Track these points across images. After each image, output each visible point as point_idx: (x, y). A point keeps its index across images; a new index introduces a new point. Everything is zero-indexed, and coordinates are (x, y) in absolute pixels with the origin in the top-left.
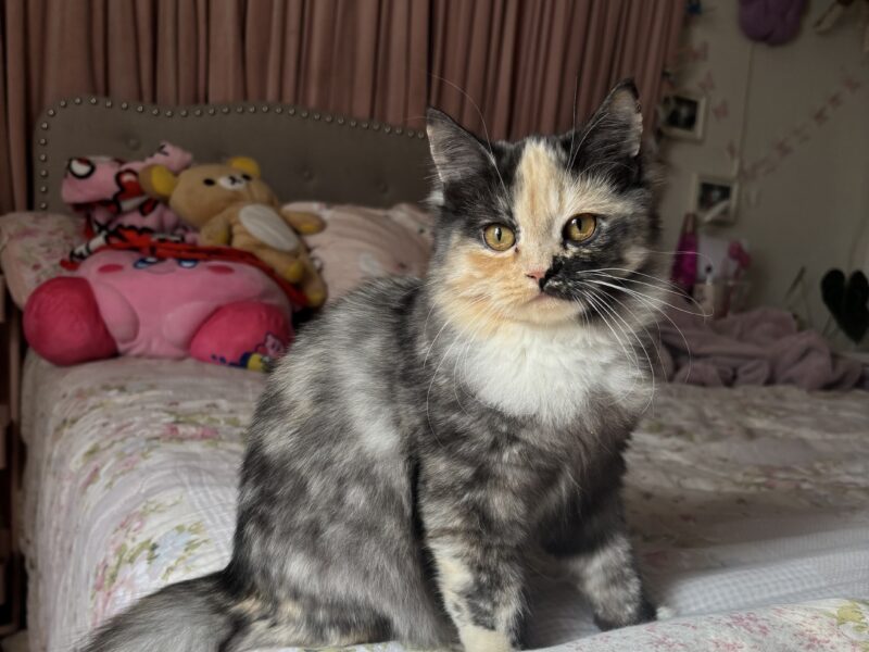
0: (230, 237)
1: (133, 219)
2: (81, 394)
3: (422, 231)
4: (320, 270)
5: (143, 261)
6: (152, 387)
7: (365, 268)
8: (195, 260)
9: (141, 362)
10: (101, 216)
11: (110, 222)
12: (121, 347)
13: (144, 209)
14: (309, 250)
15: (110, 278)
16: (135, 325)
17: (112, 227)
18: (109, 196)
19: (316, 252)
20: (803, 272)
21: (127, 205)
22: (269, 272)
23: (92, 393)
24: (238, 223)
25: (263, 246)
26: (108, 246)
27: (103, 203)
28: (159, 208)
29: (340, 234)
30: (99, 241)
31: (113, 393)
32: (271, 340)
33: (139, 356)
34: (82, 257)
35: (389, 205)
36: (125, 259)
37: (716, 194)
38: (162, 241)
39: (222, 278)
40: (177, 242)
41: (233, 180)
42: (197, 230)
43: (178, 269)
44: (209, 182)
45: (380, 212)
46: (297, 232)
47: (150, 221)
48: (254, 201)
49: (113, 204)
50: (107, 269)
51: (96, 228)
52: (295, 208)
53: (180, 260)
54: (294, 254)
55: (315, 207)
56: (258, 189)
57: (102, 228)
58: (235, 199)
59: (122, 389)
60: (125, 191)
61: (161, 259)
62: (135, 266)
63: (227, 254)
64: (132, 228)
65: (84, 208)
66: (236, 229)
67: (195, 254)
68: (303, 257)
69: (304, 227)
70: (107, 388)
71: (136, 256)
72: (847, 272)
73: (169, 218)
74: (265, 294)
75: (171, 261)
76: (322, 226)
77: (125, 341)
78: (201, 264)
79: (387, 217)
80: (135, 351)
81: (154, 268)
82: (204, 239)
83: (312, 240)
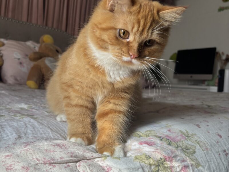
3: (35, 48)
4: (2, 56)
7: (15, 56)
19: (2, 52)
29: (9, 47)
55: (2, 40)
76: (3, 45)
79: (25, 44)
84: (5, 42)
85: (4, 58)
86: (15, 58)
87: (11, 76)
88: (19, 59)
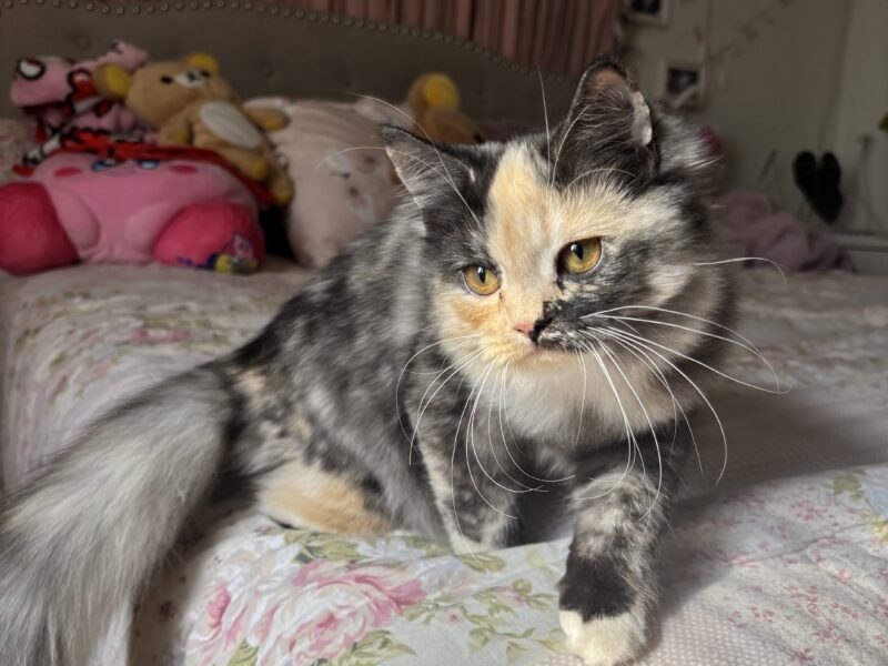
0: (191, 136)
1: (89, 121)
2: (42, 303)
4: (286, 167)
5: (101, 163)
6: (118, 292)
7: (333, 165)
8: (156, 161)
9: (104, 269)
10: (53, 119)
11: (63, 125)
12: (83, 254)
13: (100, 110)
14: (273, 147)
15: (66, 182)
16: (96, 229)
17: (66, 130)
18: (61, 97)
19: (281, 149)
20: (774, 154)
21: (81, 106)
22: (234, 170)
23: (54, 301)
24: (199, 121)
25: (225, 144)
26: (63, 148)
27: (55, 105)
28: (115, 109)
29: (305, 130)
30: (53, 144)
31: (77, 300)
32: (238, 240)
33: (102, 262)
34: (36, 162)
35: (353, 100)
36: (82, 161)
37: (684, 80)
38: (120, 142)
39: (184, 178)
40: (136, 143)
41: (192, 77)
42: (155, 129)
43: (138, 170)
44: (167, 80)
45: (345, 106)
46: (260, 129)
47: (106, 122)
48: (214, 98)
49: (66, 106)
50: (64, 172)
51: (49, 132)
52: (257, 104)
53: (141, 161)
54: (258, 152)
55: (277, 103)
56: (217, 85)
57: (55, 131)
58: (194, 97)
59: (86, 296)
60: (78, 91)
61: (120, 160)
62: (93, 168)
63: (188, 153)
64: (87, 130)
65: (34, 111)
66: (197, 128)
67: (156, 155)
68: (268, 155)
69: (268, 124)
70: (69, 295)
71: (93, 158)
72: (818, 153)
73: (126, 119)
74: (231, 193)
75: (130, 164)
76: (285, 122)
77: (86, 247)
78: (163, 166)
79: (352, 111)
80: (97, 257)
81: (113, 170)
82: (163, 139)
83: (276, 137)
85: (294, 172)
86: (333, 173)
88: (346, 176)
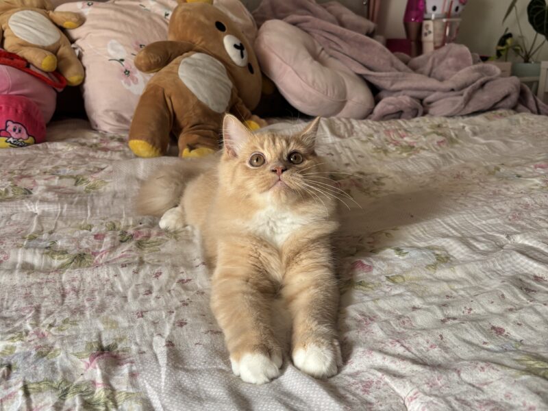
4: (80, 57)
7: (112, 52)
14: (73, 41)
19: (78, 42)
20: (515, 1)
24: (8, 28)
29: (95, 27)
32: (11, 126)
48: (24, 7)
55: (78, 7)
66: (6, 33)
69: (66, 25)
84: (87, 11)
85: (85, 61)
87: (107, 111)
88: (121, 61)
